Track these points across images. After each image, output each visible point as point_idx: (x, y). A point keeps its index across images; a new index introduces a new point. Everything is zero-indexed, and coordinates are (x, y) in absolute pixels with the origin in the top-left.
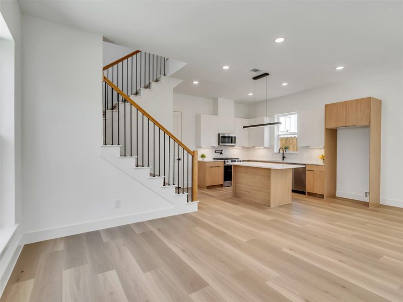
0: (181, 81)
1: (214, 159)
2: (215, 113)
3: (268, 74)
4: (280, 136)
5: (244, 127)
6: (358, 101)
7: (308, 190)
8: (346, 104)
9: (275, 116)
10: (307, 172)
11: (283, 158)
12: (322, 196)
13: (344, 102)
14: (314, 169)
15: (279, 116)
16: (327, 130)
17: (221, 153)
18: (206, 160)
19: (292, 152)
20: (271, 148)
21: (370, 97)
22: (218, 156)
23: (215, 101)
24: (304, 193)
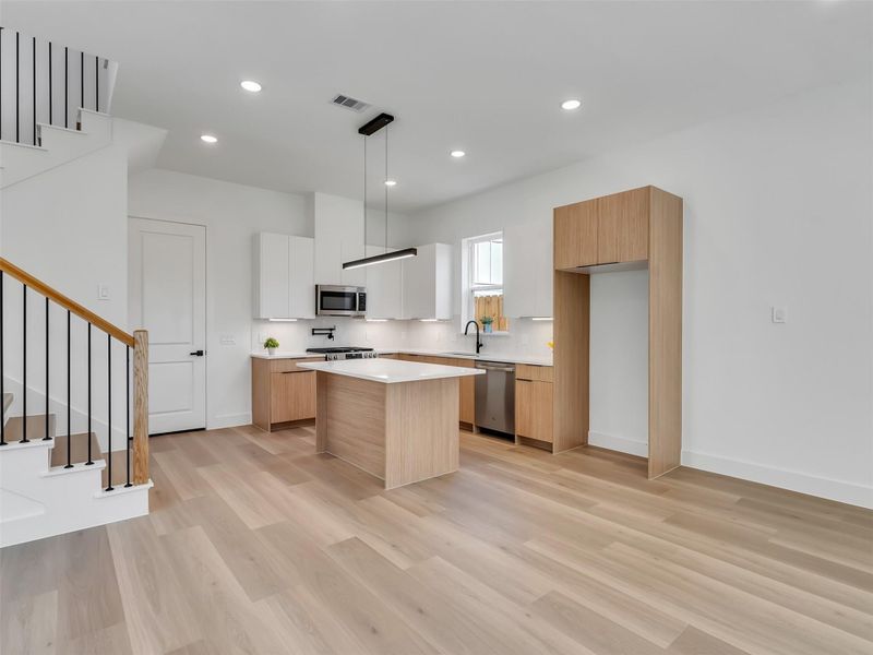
0: (165, 131)
1: (308, 350)
2: (309, 232)
3: (391, 118)
4: (478, 294)
5: (345, 265)
6: (623, 197)
7: (518, 431)
8: (597, 204)
9: (464, 241)
10: (518, 384)
11: (479, 346)
12: (546, 447)
13: (593, 200)
14: (533, 375)
15: (473, 242)
16: (558, 273)
17: (330, 336)
18: (278, 353)
19: (496, 333)
20: (453, 321)
21: (649, 187)
22: (322, 342)
23: (308, 199)
24: (509, 437)
